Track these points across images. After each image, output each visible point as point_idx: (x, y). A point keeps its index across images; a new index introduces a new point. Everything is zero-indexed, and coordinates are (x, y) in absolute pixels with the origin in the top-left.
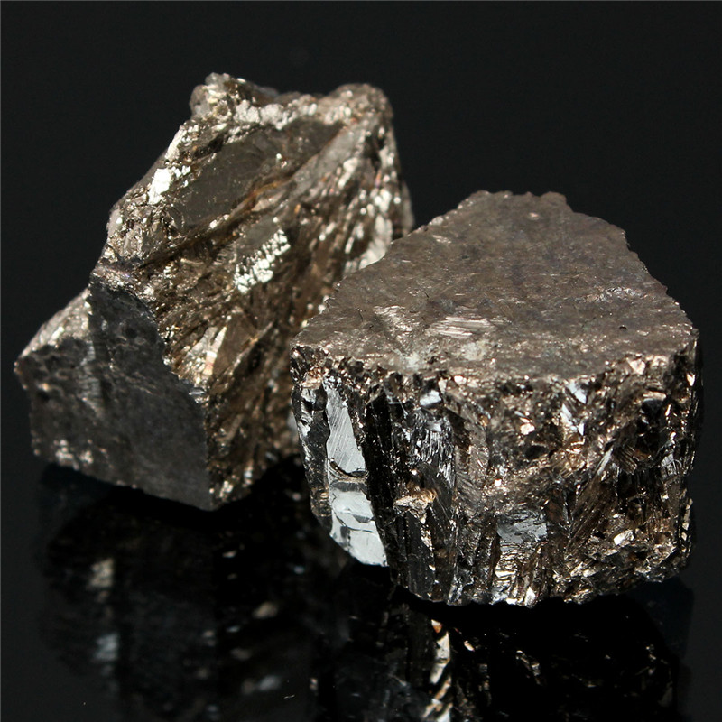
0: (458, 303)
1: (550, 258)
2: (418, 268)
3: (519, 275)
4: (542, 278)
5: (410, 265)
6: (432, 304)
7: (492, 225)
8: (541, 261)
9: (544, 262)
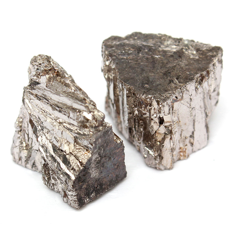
0: (172, 56)
1: (143, 70)
2: (184, 70)
3: (153, 64)
4: (146, 62)
5: (187, 72)
6: (180, 57)
7: (160, 84)
8: (146, 68)
9: (145, 69)
